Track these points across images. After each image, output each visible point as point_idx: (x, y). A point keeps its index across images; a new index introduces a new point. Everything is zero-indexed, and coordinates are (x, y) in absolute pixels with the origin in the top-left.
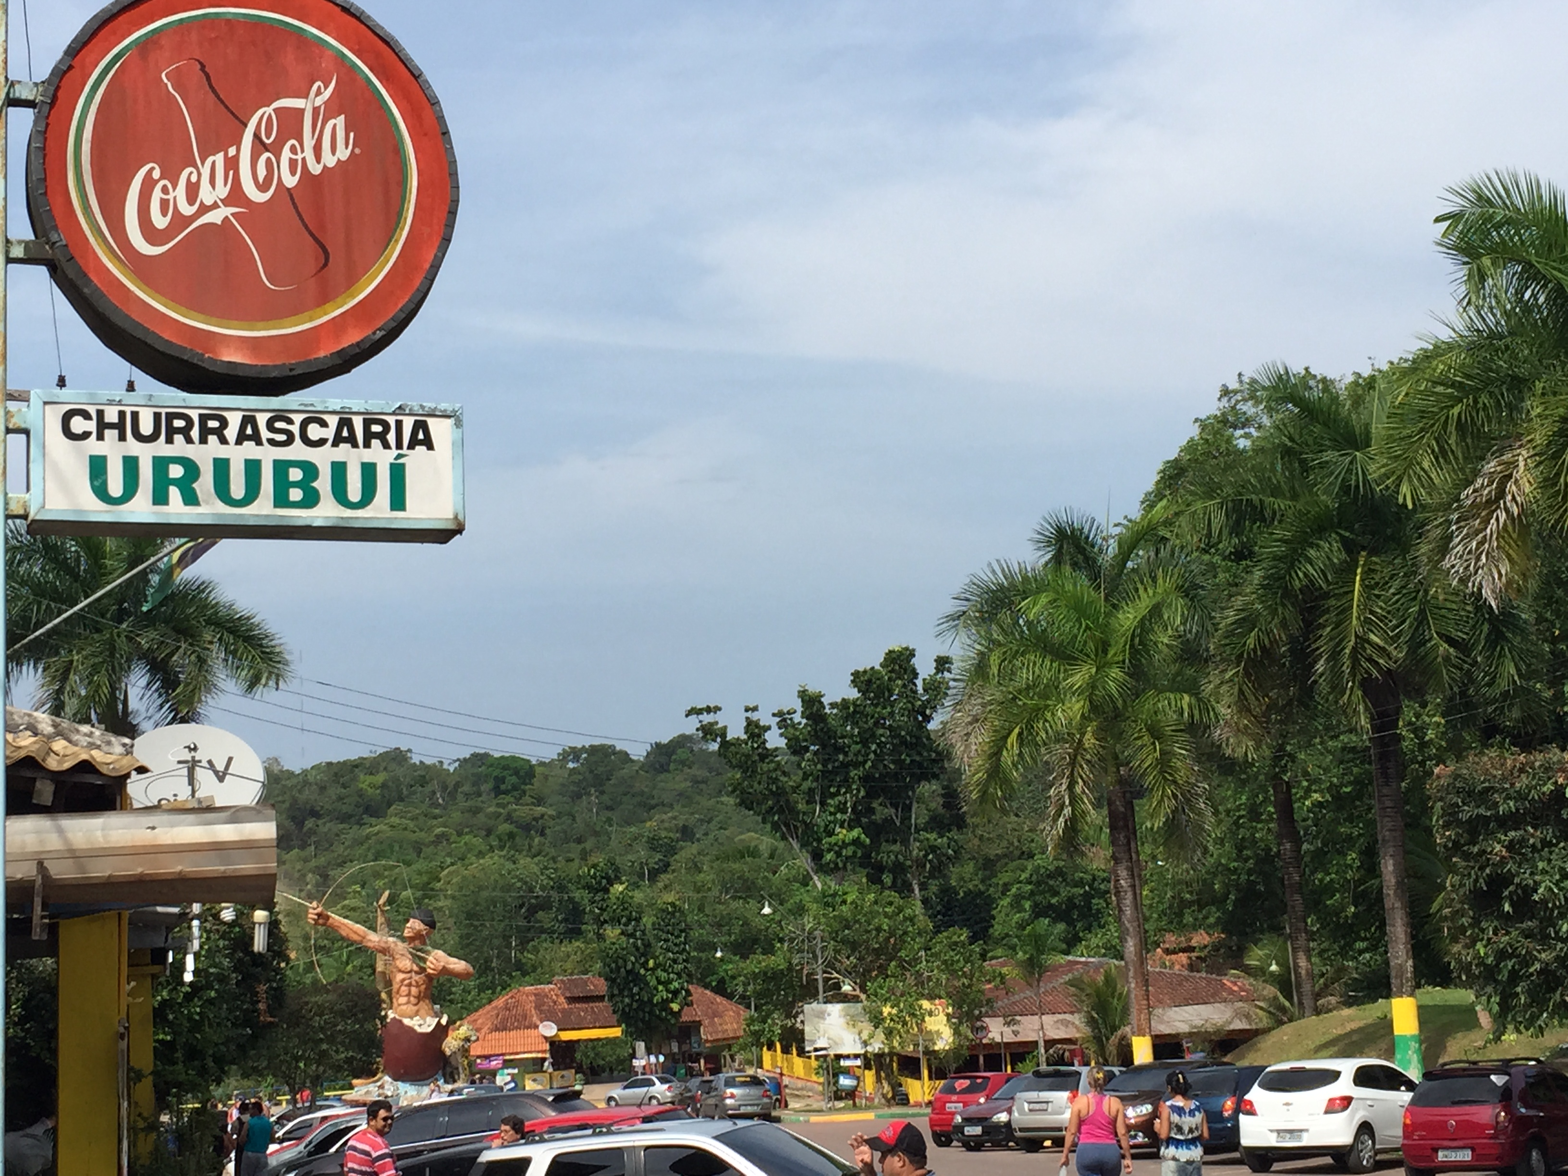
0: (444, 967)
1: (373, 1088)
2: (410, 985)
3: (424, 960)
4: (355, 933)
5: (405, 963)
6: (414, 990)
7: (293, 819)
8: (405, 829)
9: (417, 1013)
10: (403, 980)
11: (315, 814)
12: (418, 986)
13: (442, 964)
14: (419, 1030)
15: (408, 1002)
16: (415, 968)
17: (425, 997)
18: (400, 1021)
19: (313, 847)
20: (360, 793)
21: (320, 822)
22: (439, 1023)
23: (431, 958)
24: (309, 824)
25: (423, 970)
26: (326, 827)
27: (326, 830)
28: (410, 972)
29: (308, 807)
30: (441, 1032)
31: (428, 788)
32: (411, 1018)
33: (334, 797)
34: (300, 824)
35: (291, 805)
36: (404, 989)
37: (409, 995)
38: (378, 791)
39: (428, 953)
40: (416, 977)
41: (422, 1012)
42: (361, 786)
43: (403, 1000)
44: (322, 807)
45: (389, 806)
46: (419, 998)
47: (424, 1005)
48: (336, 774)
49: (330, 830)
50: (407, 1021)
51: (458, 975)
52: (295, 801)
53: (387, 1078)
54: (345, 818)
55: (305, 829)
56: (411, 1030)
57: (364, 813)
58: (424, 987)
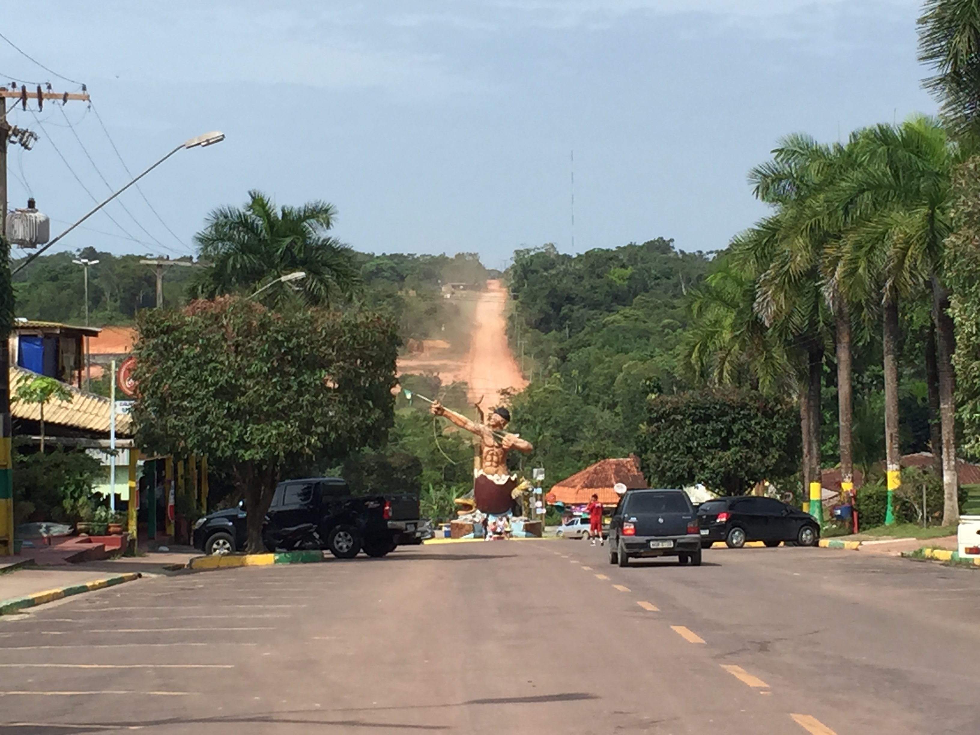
0: (513, 445)
1: (470, 517)
2: (492, 455)
3: (501, 440)
4: (461, 420)
5: (490, 441)
6: (495, 458)
7: (552, 304)
8: (636, 320)
9: (496, 472)
10: (488, 452)
11: (570, 299)
12: (497, 455)
13: (512, 442)
14: (497, 483)
15: (491, 465)
16: (496, 444)
17: (502, 462)
18: (485, 477)
19: (567, 330)
20: (611, 284)
21: (575, 308)
22: (509, 479)
23: (505, 438)
24: (565, 310)
25: (500, 446)
26: (579, 312)
27: (579, 315)
28: (492, 446)
29: (565, 295)
30: (511, 484)
31: (674, 280)
32: (493, 475)
33: (588, 287)
34: (557, 308)
35: (550, 292)
36: (489, 457)
37: (492, 460)
38: (626, 282)
39: (504, 435)
40: (496, 450)
41: (500, 472)
42: (611, 277)
43: (488, 464)
44: (577, 295)
45: (635, 295)
46: (498, 463)
47: (501, 468)
48: (592, 266)
49: (582, 315)
50: (490, 477)
51: (521, 450)
52: (554, 289)
53: (478, 512)
54: (596, 306)
55: (562, 313)
56: (492, 482)
57: (612, 302)
58: (501, 456)
